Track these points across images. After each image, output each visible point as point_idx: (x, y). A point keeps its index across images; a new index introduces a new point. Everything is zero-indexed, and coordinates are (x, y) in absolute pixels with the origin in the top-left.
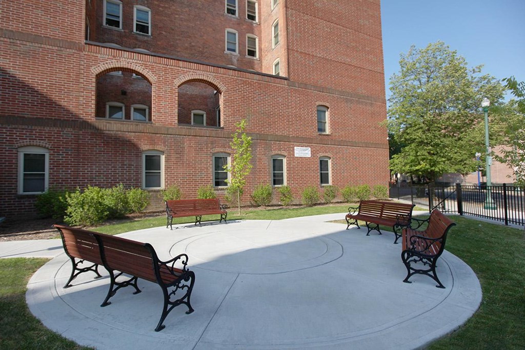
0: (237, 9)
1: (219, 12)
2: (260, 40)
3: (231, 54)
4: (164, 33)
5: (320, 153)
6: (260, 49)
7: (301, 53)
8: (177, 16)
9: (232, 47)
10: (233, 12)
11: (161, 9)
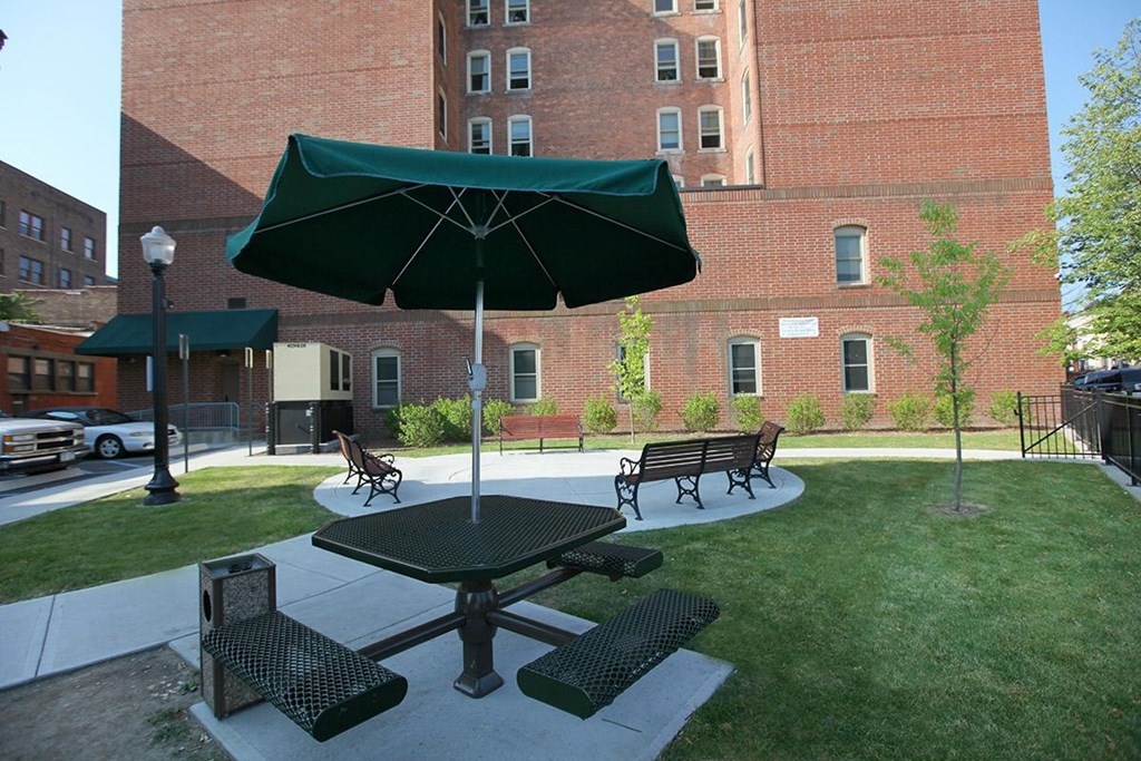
0: (678, 67)
1: (643, 84)
2: (727, 113)
3: (668, 154)
4: (552, 147)
5: (843, 327)
6: (729, 130)
7: (793, 126)
8: (571, 114)
9: (669, 139)
10: (671, 75)
11: (546, 110)
